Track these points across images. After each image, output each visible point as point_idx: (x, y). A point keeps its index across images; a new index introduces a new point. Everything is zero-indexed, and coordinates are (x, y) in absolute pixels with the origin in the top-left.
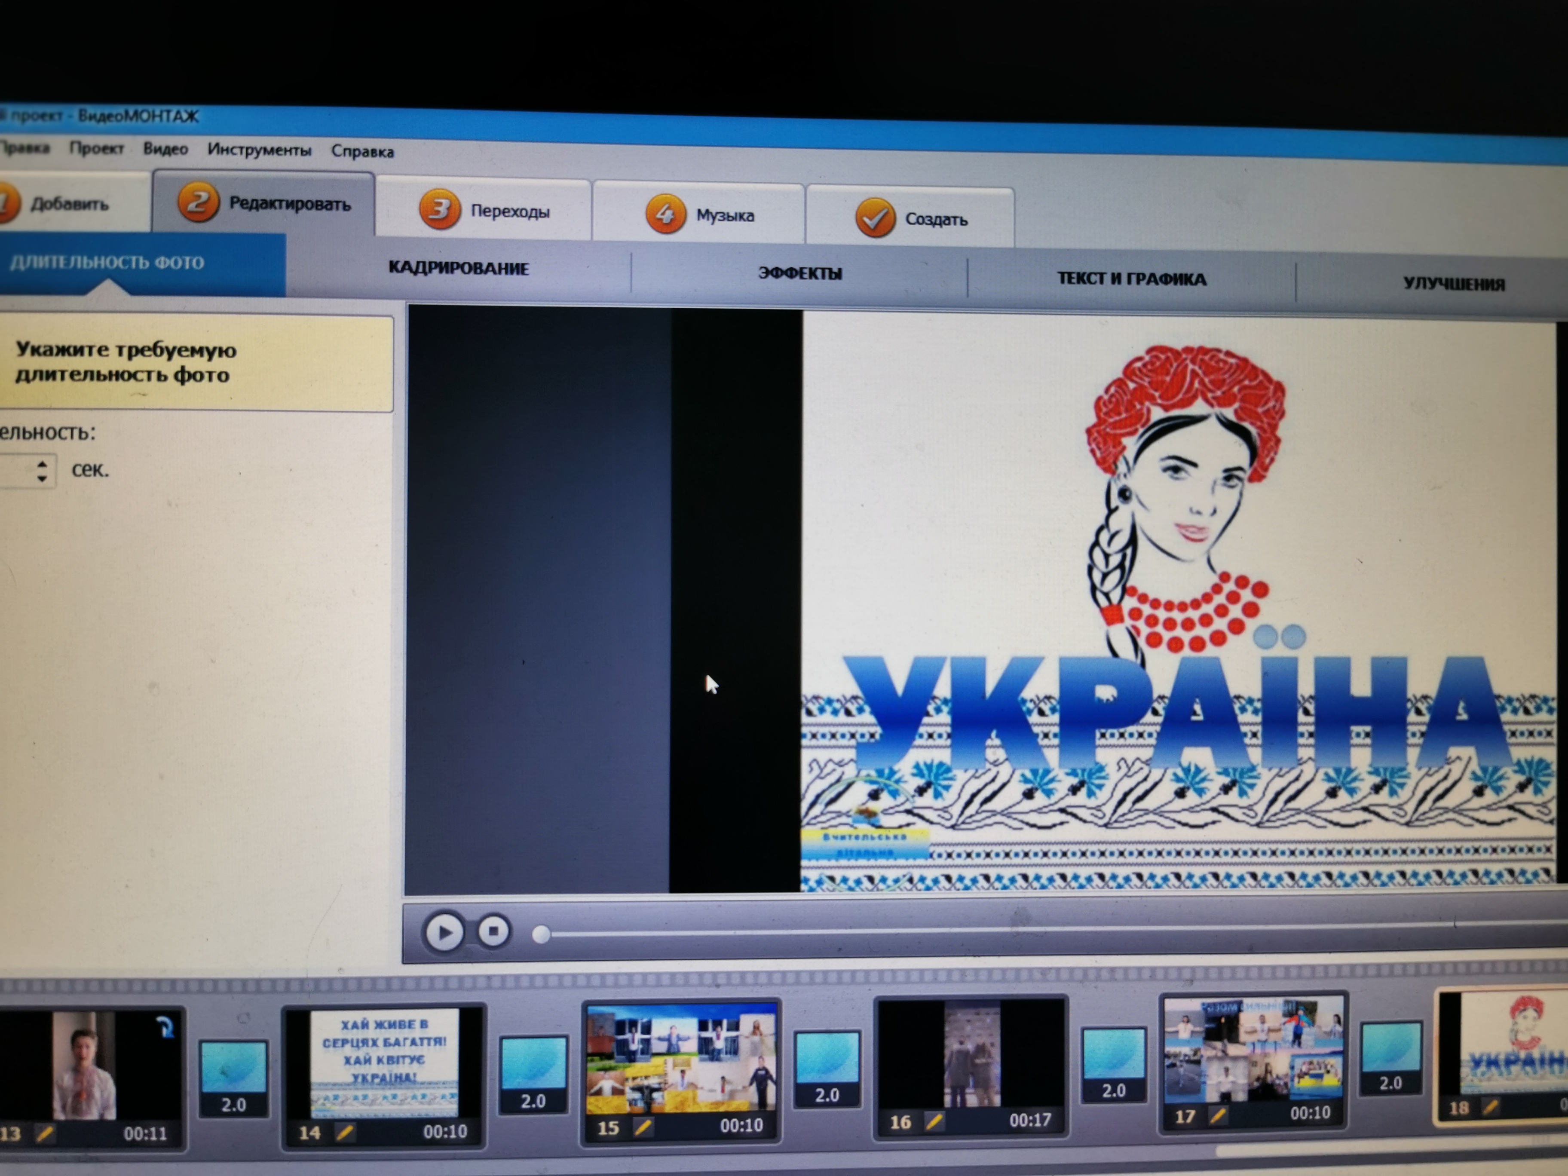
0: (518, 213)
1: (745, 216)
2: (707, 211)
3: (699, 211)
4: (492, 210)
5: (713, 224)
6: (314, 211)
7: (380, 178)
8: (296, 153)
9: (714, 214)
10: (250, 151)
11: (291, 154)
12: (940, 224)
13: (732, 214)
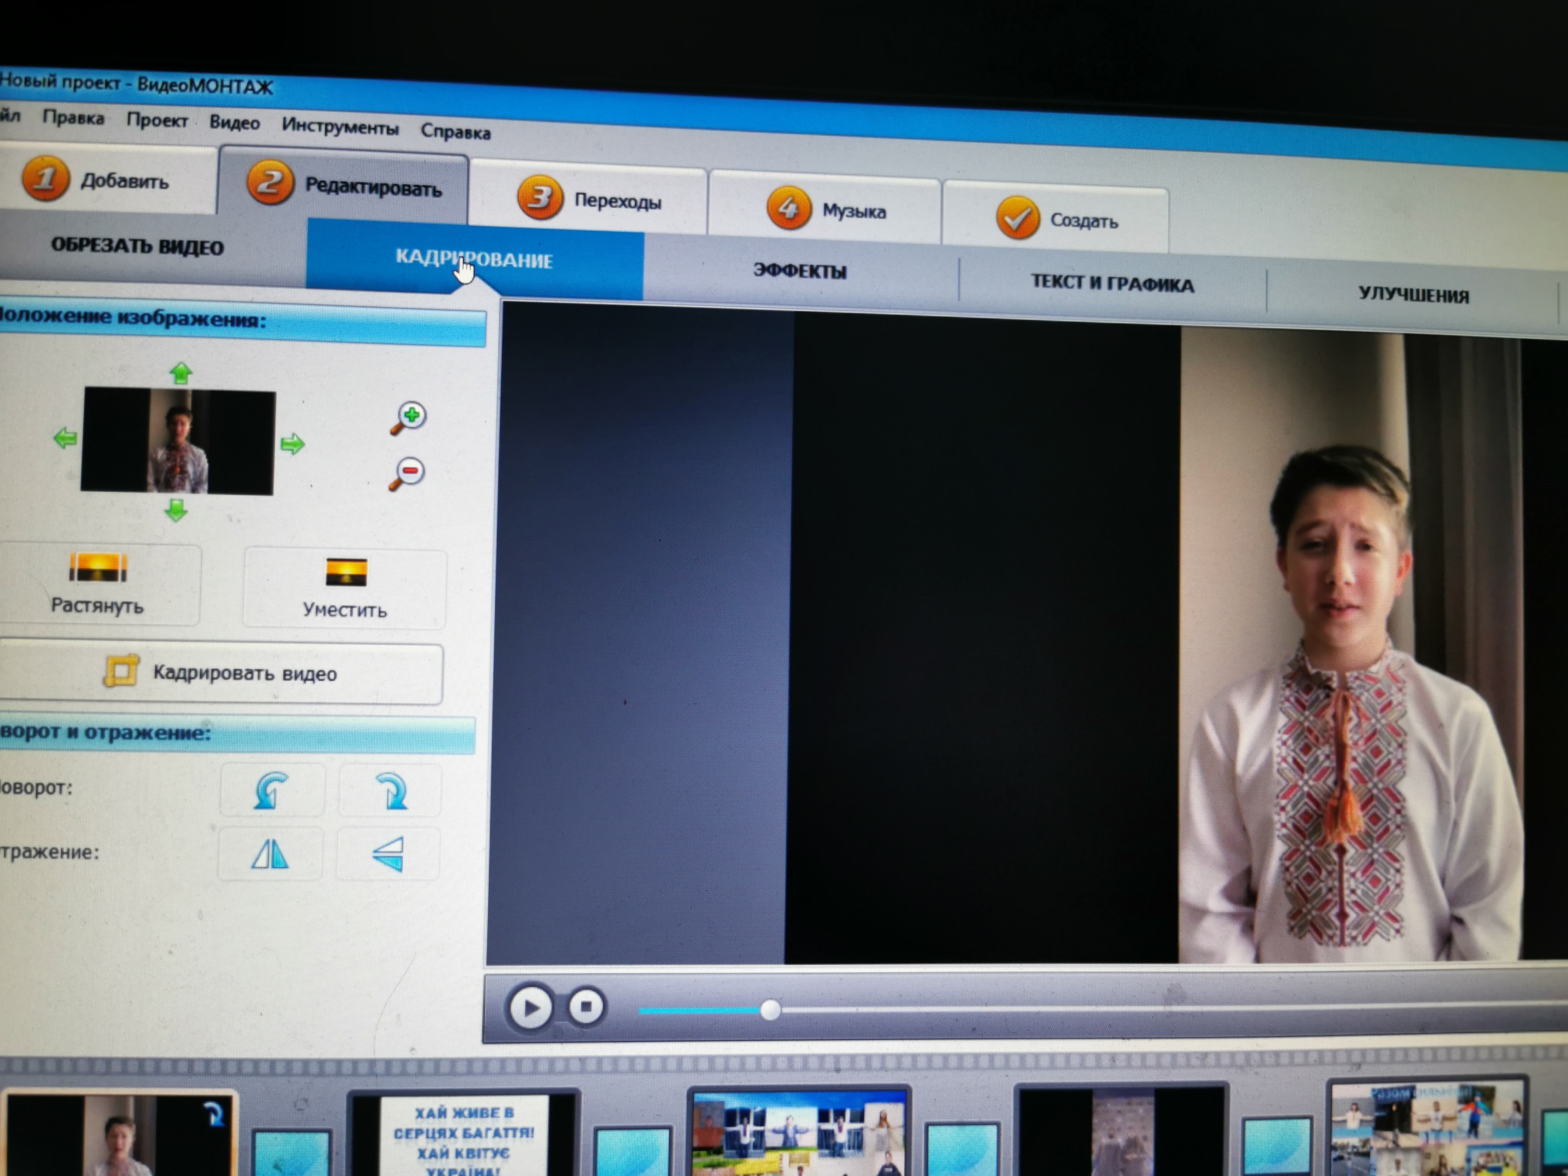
0: (627, 203)
1: (876, 213)
2: (835, 206)
3: (826, 206)
4: (598, 199)
5: (841, 219)
6: (400, 196)
7: (474, 162)
8: (382, 132)
9: (842, 209)
10: (329, 128)
11: (376, 132)
12: (1088, 226)
13: (862, 210)
